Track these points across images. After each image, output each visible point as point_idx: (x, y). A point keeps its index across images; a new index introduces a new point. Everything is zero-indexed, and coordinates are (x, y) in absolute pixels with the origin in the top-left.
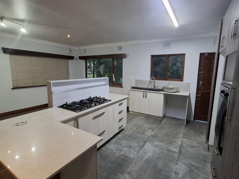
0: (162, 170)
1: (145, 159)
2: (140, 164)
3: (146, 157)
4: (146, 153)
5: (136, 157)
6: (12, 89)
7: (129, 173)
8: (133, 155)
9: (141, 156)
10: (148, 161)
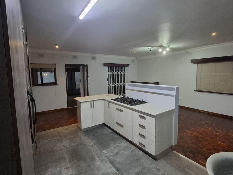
0: (78, 161)
1: (96, 157)
2: (94, 152)
3: (97, 159)
4: (101, 161)
5: (102, 154)
6: (195, 91)
7: (92, 145)
8: (105, 153)
9: (101, 156)
10: (93, 159)
